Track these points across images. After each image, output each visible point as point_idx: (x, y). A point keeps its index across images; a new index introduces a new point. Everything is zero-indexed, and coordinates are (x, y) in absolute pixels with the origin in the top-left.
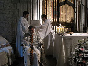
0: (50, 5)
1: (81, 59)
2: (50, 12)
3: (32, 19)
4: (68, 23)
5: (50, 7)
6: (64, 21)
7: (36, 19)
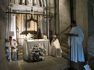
0: (22, 18)
1: (34, 52)
2: (22, 23)
3: (8, 31)
4: (36, 32)
5: (22, 20)
6: (33, 30)
7: (11, 31)
